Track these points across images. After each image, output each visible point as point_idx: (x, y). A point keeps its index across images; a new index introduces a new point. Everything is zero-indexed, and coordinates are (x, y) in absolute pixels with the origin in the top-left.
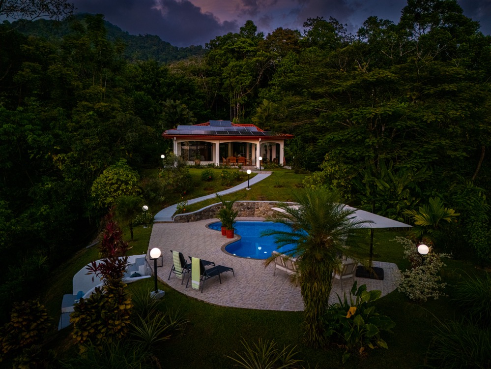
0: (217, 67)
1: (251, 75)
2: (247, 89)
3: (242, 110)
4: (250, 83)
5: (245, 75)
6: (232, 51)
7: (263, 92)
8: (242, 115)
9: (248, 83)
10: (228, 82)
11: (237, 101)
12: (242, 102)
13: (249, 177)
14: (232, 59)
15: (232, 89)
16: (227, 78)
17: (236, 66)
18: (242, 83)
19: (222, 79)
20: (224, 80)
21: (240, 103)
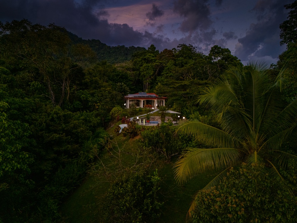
0: (137, 67)
1: (153, 70)
2: (151, 76)
3: (149, 85)
4: (153, 74)
5: (151, 70)
6: (145, 59)
7: (159, 78)
8: (149, 88)
9: (152, 74)
10: (143, 73)
11: (147, 82)
12: (149, 82)
13: (153, 110)
14: (144, 63)
15: (145, 76)
16: (142, 71)
17: (146, 66)
18: (149, 74)
19: (140, 72)
20: (141, 72)
21: (148, 83)
